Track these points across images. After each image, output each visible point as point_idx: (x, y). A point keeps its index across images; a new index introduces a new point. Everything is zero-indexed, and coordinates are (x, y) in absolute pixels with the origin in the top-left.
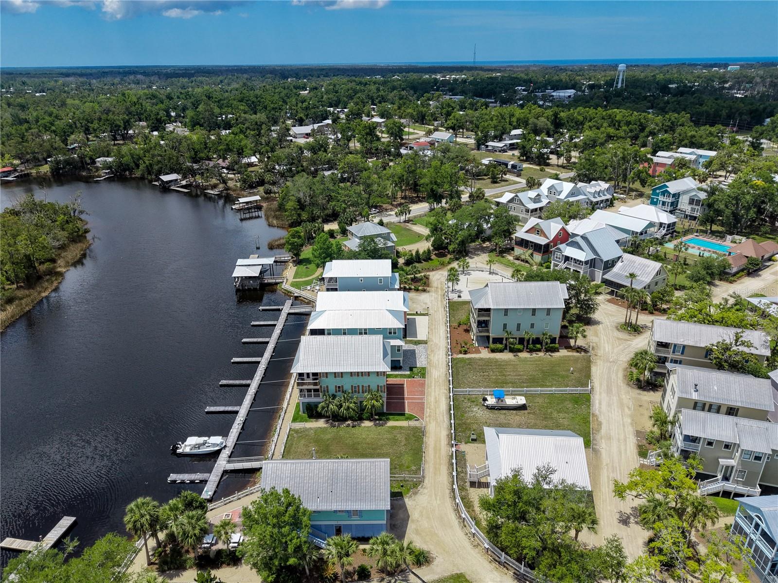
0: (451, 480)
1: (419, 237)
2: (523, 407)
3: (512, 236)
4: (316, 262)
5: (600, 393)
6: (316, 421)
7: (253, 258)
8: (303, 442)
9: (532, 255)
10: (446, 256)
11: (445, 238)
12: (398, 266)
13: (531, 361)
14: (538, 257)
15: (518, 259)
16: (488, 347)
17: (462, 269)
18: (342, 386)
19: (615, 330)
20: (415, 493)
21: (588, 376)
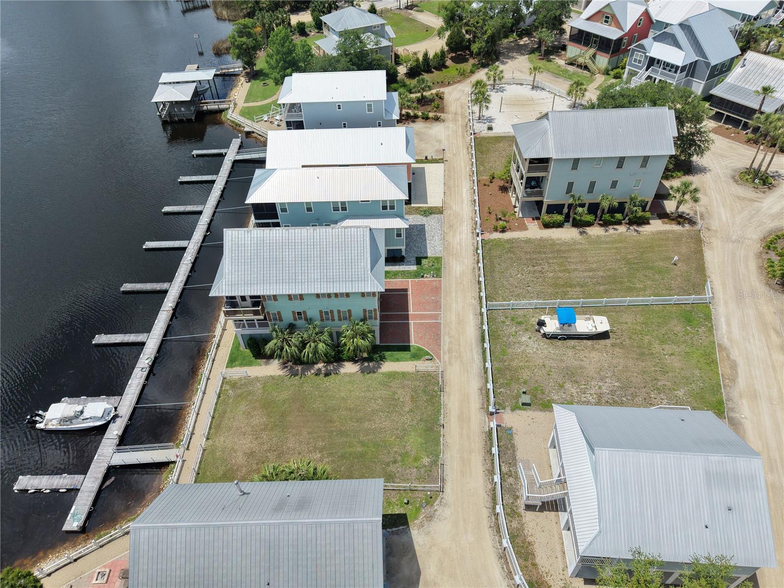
0: (490, 486)
1: (426, 31)
2: (604, 335)
3: (564, 26)
4: (273, 76)
5: (726, 303)
6: (266, 364)
7: (190, 71)
8: (243, 407)
9: (594, 56)
10: (466, 60)
11: (467, 32)
12: (398, 78)
13: (607, 243)
14: (603, 60)
15: (571, 64)
16: (538, 219)
17: (491, 82)
18: (305, 312)
19: (731, 181)
20: (430, 518)
21: (701, 269)
